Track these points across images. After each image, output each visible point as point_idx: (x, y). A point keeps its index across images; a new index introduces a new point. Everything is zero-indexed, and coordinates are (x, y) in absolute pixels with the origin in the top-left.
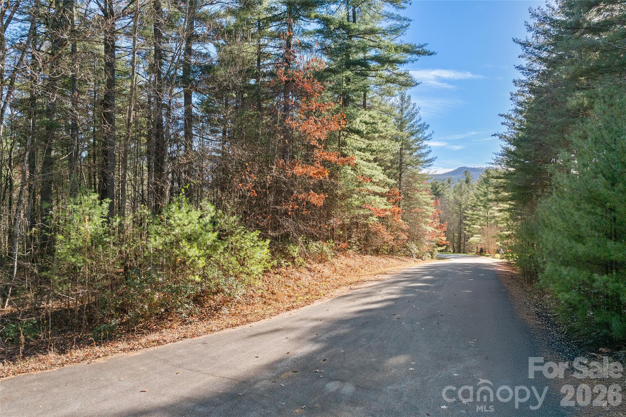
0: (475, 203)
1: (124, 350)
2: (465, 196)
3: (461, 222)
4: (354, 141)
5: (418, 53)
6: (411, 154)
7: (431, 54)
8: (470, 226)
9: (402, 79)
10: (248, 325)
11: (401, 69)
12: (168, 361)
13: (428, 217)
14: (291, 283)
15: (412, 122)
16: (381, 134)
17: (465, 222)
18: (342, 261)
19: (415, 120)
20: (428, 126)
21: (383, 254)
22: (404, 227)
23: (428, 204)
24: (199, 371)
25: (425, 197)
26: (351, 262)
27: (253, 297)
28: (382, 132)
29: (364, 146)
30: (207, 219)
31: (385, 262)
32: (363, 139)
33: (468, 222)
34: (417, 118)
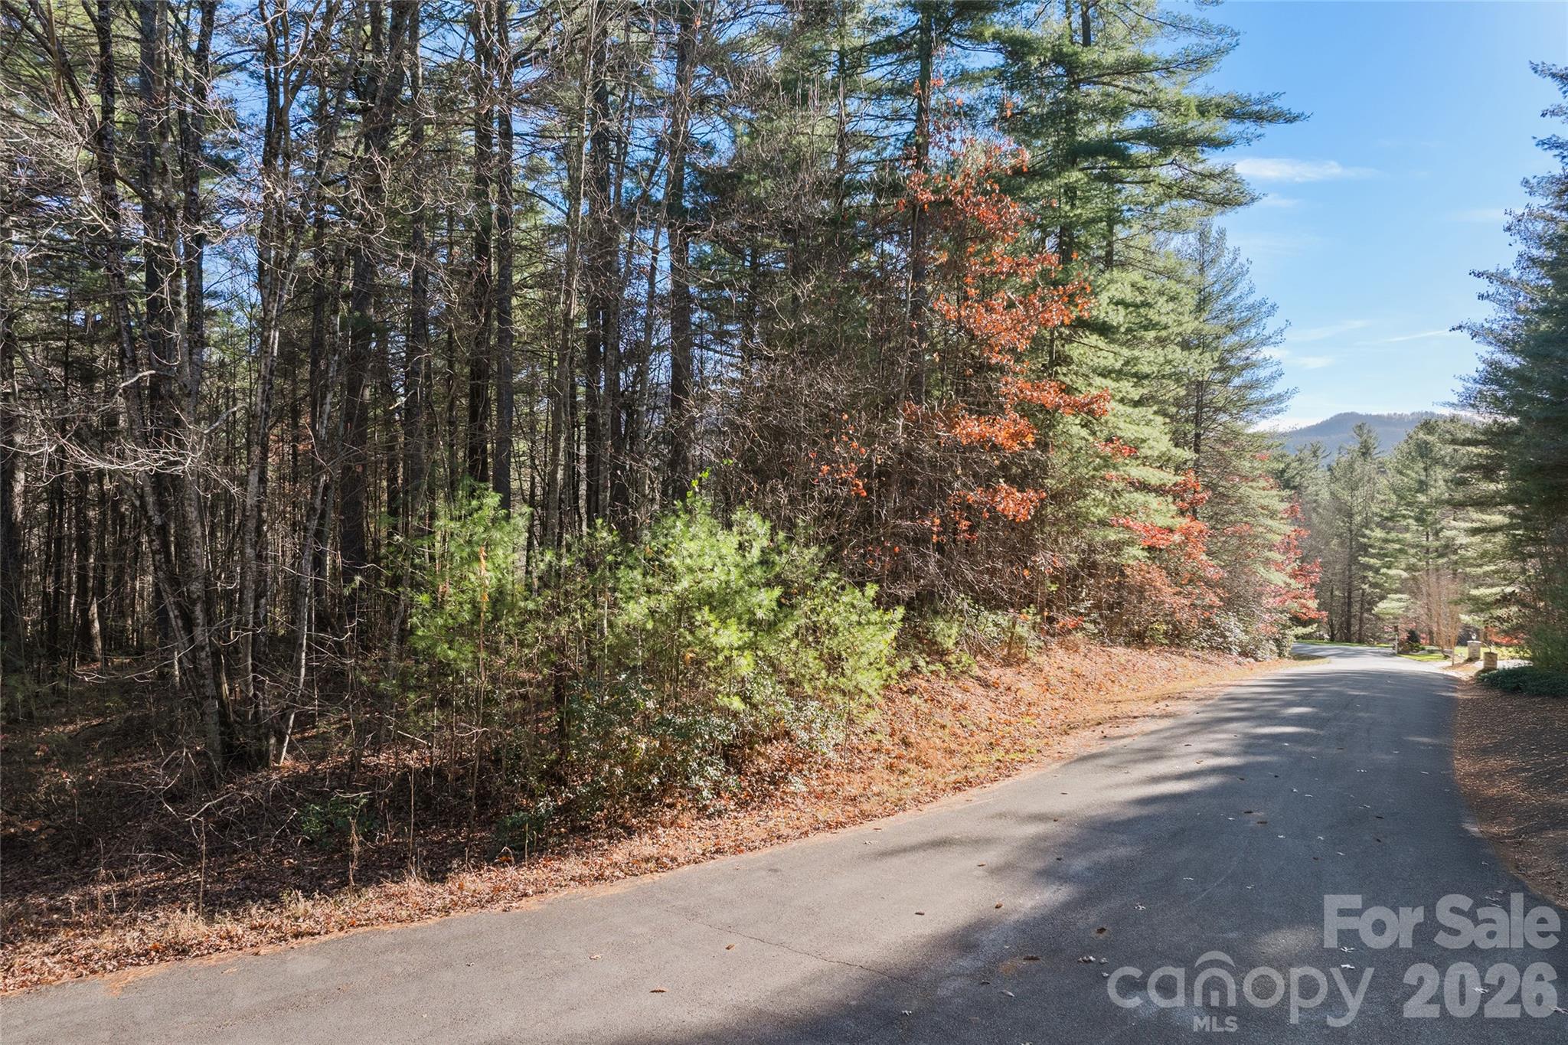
0: (1392, 511)
1: (580, 880)
2: (1360, 492)
3: (1353, 560)
4: (1088, 350)
5: (1258, 118)
6: (1225, 382)
7: (1291, 119)
8: (1377, 571)
9: (1213, 187)
10: (868, 826)
11: (1214, 160)
12: (696, 915)
13: (1271, 547)
14: (946, 717)
15: (1230, 298)
16: (1164, 333)
17: (1363, 560)
18: (1058, 661)
19: (1236, 294)
20: (1274, 307)
21: (1154, 642)
22: (1212, 573)
23: (1273, 515)
24: (781, 944)
25: (1263, 495)
26: (1085, 666)
27: (860, 752)
28: (1166, 328)
29: (1118, 366)
30: (755, 554)
31: (1165, 664)
32: (1116, 348)
33: (1372, 561)
34: (1242, 287)
